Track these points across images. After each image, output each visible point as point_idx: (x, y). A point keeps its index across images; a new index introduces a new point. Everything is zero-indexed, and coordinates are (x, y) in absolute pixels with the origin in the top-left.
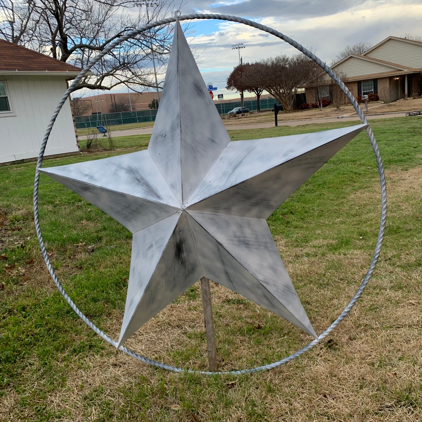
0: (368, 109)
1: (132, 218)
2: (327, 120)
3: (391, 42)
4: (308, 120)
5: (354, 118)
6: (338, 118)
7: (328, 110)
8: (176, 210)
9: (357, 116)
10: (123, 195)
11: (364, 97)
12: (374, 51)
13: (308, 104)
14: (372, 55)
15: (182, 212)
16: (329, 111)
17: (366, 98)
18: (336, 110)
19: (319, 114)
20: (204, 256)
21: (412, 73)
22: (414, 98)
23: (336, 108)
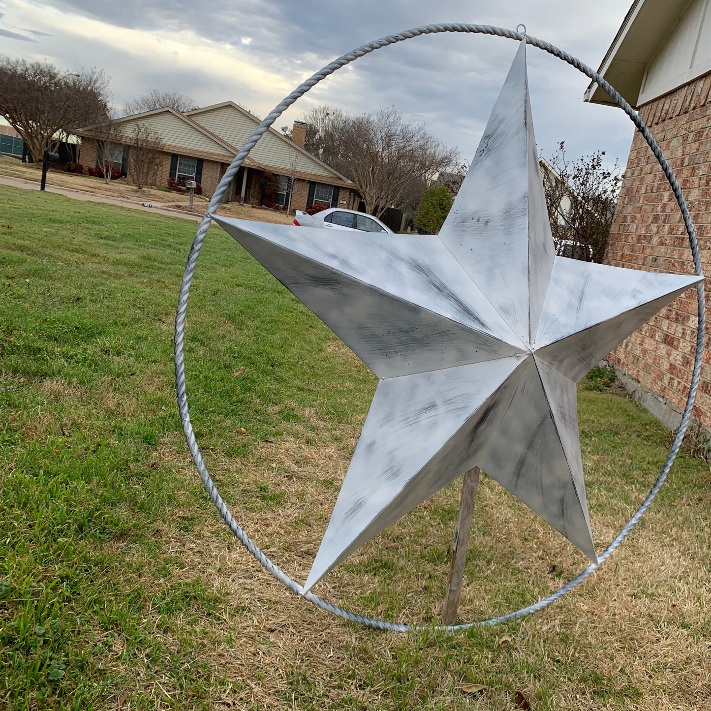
0: (194, 203)
1: (396, 352)
2: (124, 203)
3: (230, 111)
4: (89, 195)
5: (170, 212)
6: (143, 205)
7: (119, 186)
8: (516, 352)
9: (175, 211)
10: (415, 309)
11: (191, 184)
12: (204, 116)
13: (81, 166)
14: (201, 121)
15: (527, 356)
16: (123, 189)
17: (193, 187)
18: (136, 191)
19: (106, 189)
20: (505, 432)
21: (256, 168)
22: (253, 207)
23: (136, 188)
